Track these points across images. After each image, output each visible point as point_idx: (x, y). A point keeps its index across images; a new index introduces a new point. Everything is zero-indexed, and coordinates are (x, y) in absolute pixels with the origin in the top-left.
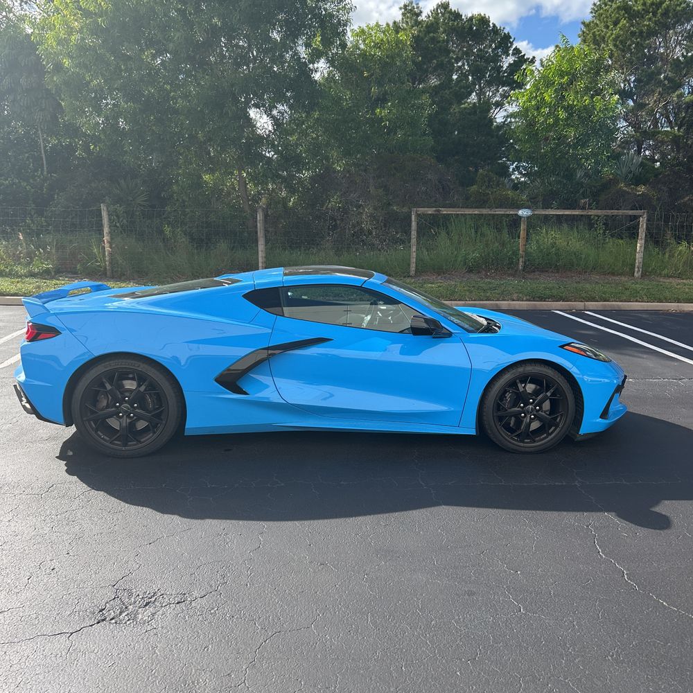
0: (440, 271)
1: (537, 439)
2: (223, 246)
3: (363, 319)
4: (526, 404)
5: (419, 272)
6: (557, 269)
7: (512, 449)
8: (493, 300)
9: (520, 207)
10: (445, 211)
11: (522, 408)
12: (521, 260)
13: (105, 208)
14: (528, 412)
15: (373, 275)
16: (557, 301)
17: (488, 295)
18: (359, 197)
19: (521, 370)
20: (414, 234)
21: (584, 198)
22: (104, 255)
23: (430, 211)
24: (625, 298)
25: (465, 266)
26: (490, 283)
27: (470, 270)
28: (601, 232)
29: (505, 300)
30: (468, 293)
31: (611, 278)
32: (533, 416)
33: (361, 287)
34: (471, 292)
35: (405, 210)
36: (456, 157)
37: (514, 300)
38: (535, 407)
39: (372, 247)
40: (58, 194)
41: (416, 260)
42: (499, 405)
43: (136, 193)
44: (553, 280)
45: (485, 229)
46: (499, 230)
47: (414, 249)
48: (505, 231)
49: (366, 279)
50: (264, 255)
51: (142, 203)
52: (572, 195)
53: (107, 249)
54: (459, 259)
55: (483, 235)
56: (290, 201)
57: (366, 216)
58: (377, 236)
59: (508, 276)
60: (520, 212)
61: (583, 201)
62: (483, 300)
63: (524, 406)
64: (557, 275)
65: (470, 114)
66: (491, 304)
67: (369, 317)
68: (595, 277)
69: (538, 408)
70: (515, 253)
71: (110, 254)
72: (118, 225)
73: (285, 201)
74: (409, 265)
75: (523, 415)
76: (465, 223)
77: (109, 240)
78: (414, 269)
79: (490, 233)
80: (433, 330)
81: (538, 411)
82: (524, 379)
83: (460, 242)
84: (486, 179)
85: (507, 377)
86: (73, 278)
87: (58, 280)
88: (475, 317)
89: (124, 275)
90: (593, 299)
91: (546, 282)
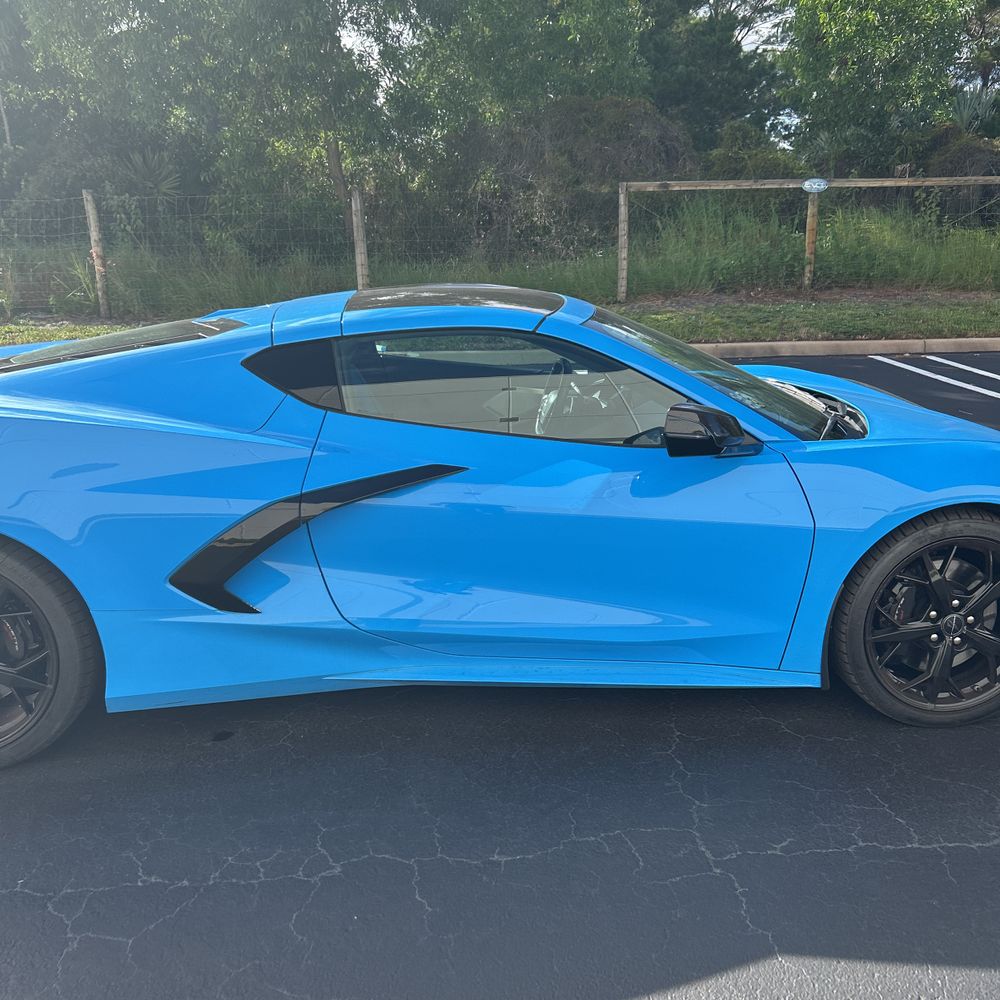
0: (668, 291)
1: (967, 690)
2: (301, 259)
3: (539, 399)
4: (944, 609)
5: (633, 294)
6: (870, 283)
7: (910, 719)
8: (765, 341)
9: (805, 177)
10: (676, 186)
11: (934, 621)
12: (807, 269)
13: (90, 198)
14: (949, 630)
15: (561, 303)
16: (875, 339)
17: (756, 330)
18: (528, 170)
19: (935, 529)
20: (623, 227)
21: (903, 162)
22: (93, 278)
23: (651, 187)
24: (993, 330)
25: (713, 281)
26: (758, 310)
27: (721, 289)
28: (934, 218)
29: (785, 340)
30: (720, 330)
31: (962, 297)
32: (958, 639)
33: (533, 333)
34: (726, 327)
35: (605, 189)
36: (683, 106)
37: (801, 339)
38: (966, 616)
39: (553, 254)
40: (26, 181)
41: (628, 272)
42: (877, 614)
43: (160, 174)
44: (863, 302)
45: (740, 218)
46: (765, 220)
47: (624, 254)
48: (775, 220)
49: (548, 312)
50: (366, 272)
51: (168, 191)
52: (883, 159)
53: (98, 267)
54: (702, 269)
55: (737, 229)
56: (413, 181)
57: (538, 204)
58: (560, 235)
59: (787, 296)
60: (807, 185)
61: (899, 168)
62: (746, 341)
63: (938, 617)
64: (869, 293)
65: (703, 33)
66: (762, 348)
67: (552, 397)
68: (934, 294)
69: (971, 618)
70: (798, 257)
71: (104, 277)
72: (128, 228)
73: (402, 183)
74: (615, 283)
75: (934, 636)
76: (707, 209)
77: (101, 254)
78: (623, 289)
79: (748, 224)
80: (721, 440)
81: (971, 626)
82: (942, 552)
83: (698, 243)
84: (739, 135)
85: (903, 548)
86: (44, 319)
87: (17, 324)
88: (790, 390)
89: (130, 312)
90: (939, 334)
91: (853, 306)
